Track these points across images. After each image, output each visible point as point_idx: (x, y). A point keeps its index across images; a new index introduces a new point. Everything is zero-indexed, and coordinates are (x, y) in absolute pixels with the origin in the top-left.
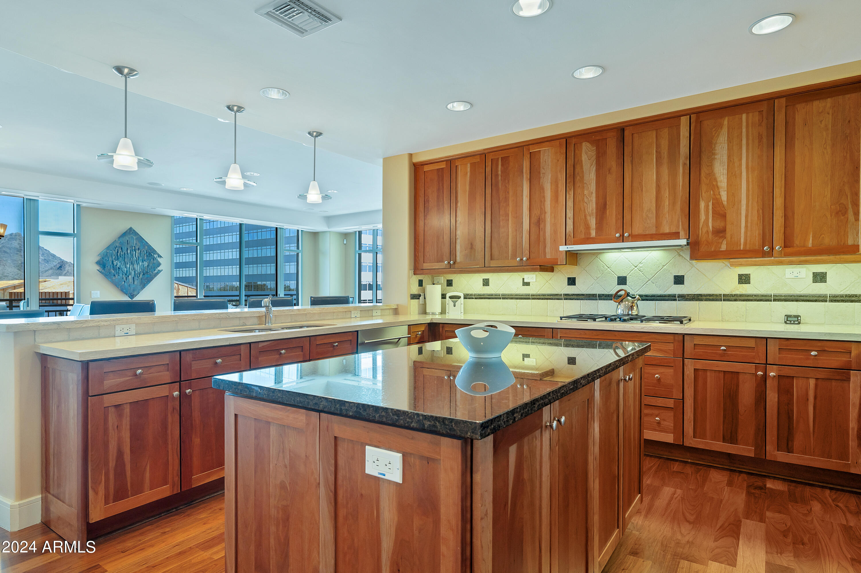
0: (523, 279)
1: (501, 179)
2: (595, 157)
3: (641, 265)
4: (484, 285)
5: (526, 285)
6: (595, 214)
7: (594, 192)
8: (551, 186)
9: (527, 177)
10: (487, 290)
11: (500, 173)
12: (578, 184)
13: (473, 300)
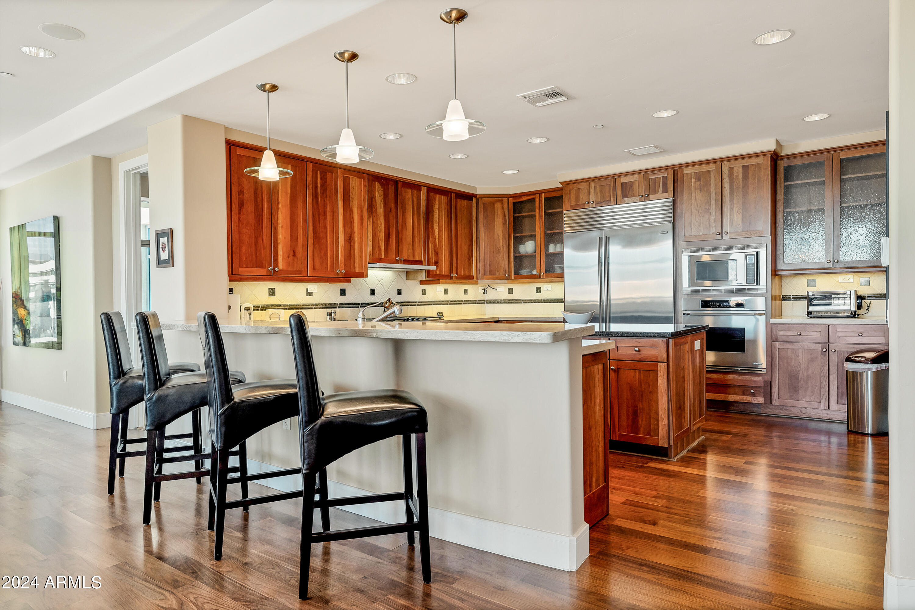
0: (307, 289)
1: (320, 192)
2: (383, 196)
3: (382, 281)
4: (270, 295)
5: (310, 296)
6: (384, 240)
7: (383, 223)
8: (358, 210)
9: (341, 198)
10: (273, 301)
11: (319, 185)
12: (374, 215)
13: (258, 311)
